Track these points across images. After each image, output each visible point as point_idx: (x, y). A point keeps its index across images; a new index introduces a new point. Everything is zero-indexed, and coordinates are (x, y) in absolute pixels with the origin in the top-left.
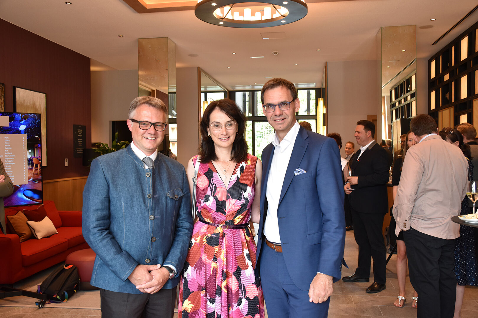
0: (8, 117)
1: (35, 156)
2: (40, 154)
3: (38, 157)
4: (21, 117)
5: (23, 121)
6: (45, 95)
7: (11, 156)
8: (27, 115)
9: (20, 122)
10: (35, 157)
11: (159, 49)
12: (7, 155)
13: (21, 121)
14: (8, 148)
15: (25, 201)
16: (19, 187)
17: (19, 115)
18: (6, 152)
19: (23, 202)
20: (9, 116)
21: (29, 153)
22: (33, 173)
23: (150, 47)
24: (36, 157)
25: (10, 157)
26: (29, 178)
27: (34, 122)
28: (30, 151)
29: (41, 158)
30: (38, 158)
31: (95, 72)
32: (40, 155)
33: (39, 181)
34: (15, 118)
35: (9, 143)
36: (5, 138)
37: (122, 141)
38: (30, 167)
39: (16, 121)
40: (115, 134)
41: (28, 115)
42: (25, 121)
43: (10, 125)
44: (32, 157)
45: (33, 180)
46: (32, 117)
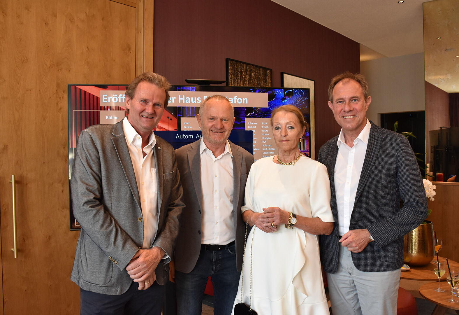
0: (266, 94)
1: (302, 150)
2: (308, 146)
3: (306, 151)
4: (283, 94)
5: (285, 99)
6: (313, 82)
7: (270, 149)
8: (291, 91)
9: (282, 101)
11: (453, 10)
12: (265, 148)
13: (284, 99)
14: (266, 138)
17: (281, 91)
18: (264, 144)
20: (268, 93)
23: (441, 11)
25: (269, 151)
27: (301, 101)
29: (309, 152)
30: (306, 153)
31: (366, 62)
32: (308, 149)
34: (276, 95)
35: (268, 131)
36: (263, 123)
37: (405, 133)
39: (277, 99)
40: (395, 124)
41: (293, 91)
42: (288, 99)
43: (269, 105)
46: (298, 94)
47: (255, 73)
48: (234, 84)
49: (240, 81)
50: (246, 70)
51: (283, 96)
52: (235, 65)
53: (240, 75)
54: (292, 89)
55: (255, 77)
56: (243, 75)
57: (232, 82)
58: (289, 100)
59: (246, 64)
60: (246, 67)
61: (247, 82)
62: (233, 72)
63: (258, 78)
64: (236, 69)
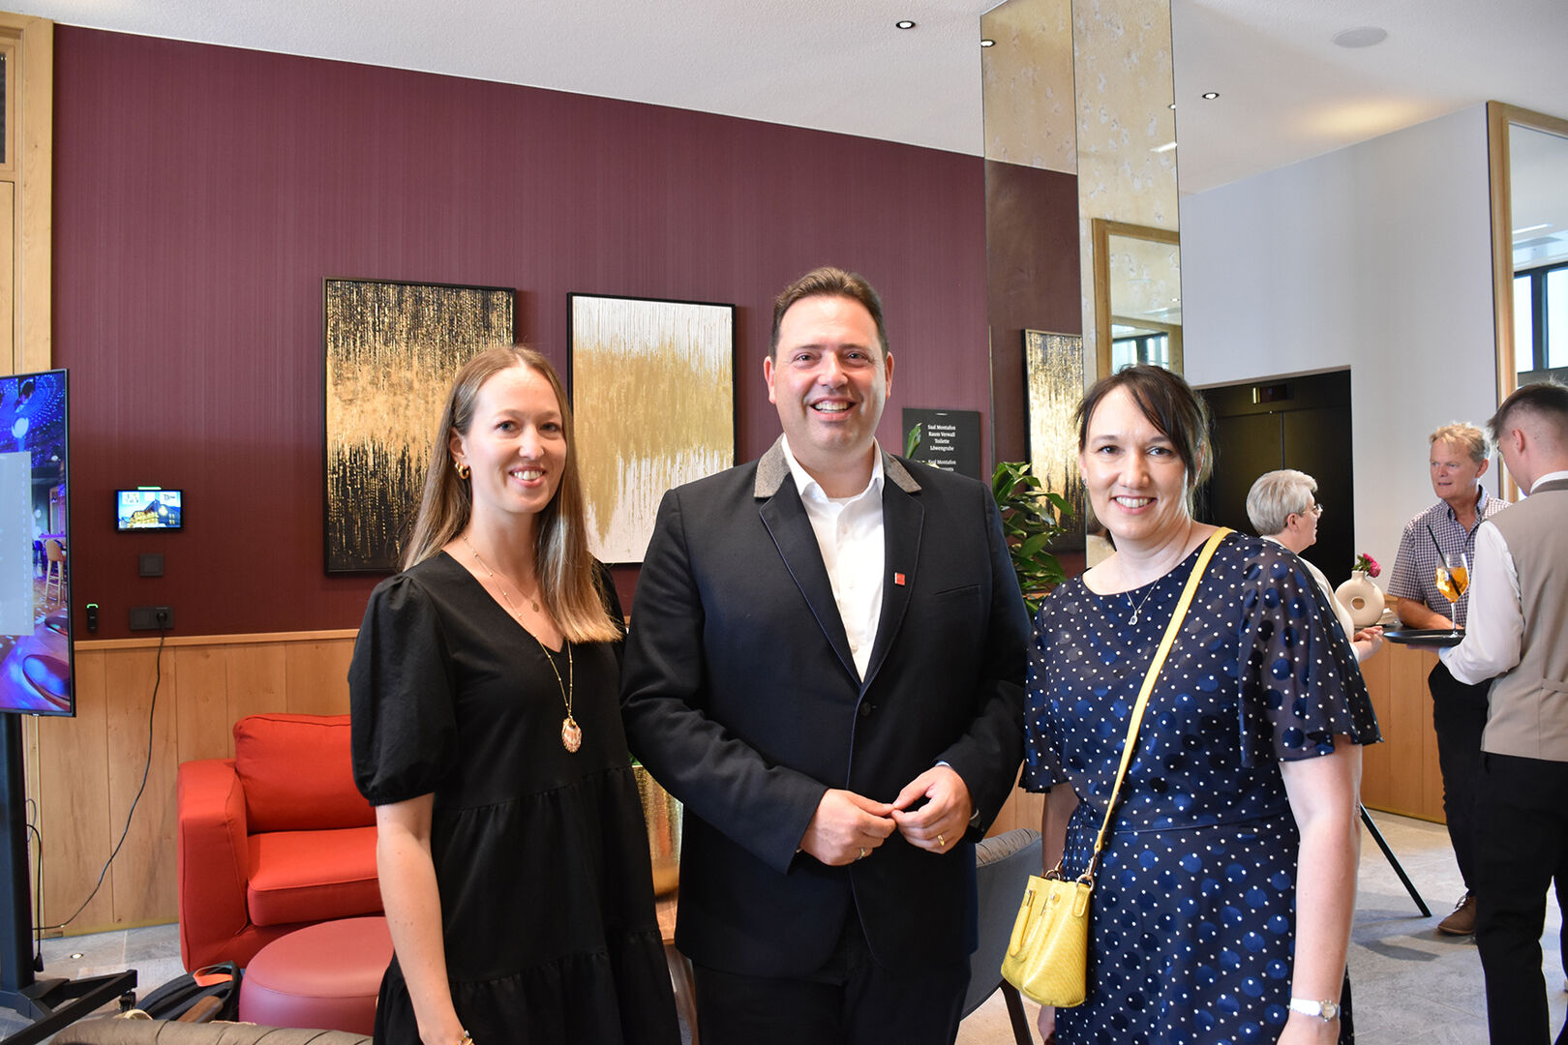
1: (52, 532)
2: (64, 523)
3: (59, 536)
4: (17, 391)
5: (22, 403)
8: (32, 381)
9: (16, 409)
10: (50, 536)
13: (18, 403)
15: (26, 696)
16: (13, 642)
17: (14, 383)
19: (23, 700)
21: (37, 520)
22: (46, 593)
24: (53, 536)
26: (37, 614)
27: (51, 404)
28: (38, 513)
29: (65, 539)
30: (60, 539)
33: (61, 627)
34: (4, 395)
38: (40, 573)
39: (6, 405)
41: (35, 379)
42: (26, 402)
44: (42, 536)
45: (48, 624)
46: (44, 387)
47: (441, 305)
48: (348, 344)
49: (371, 333)
50: (400, 302)
51: (17, 397)
52: (352, 292)
53: (370, 320)
54: (32, 376)
55: (439, 318)
56: (385, 315)
57: (336, 339)
58: (29, 404)
59: (398, 285)
60: (401, 293)
61: (404, 336)
62: (342, 312)
63: (451, 321)
64: (355, 303)
